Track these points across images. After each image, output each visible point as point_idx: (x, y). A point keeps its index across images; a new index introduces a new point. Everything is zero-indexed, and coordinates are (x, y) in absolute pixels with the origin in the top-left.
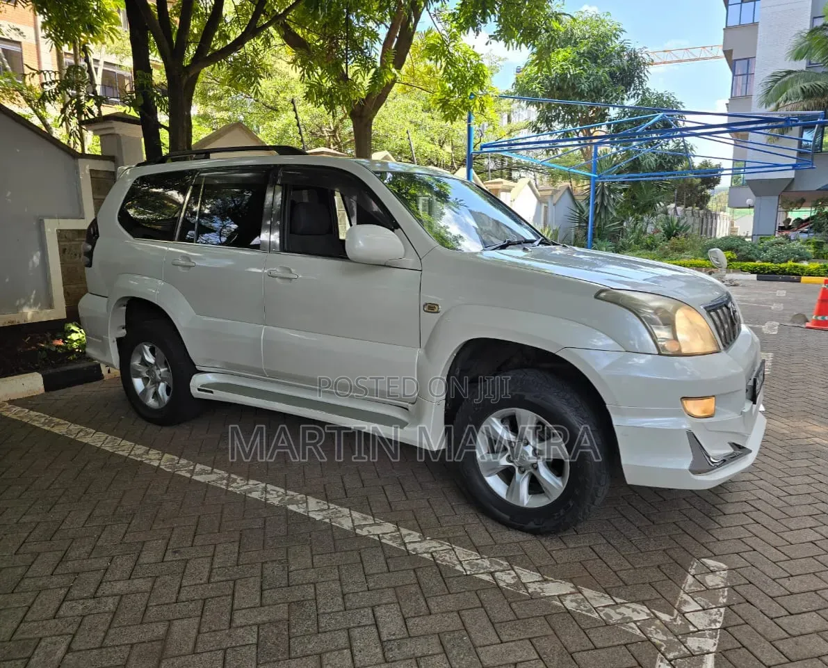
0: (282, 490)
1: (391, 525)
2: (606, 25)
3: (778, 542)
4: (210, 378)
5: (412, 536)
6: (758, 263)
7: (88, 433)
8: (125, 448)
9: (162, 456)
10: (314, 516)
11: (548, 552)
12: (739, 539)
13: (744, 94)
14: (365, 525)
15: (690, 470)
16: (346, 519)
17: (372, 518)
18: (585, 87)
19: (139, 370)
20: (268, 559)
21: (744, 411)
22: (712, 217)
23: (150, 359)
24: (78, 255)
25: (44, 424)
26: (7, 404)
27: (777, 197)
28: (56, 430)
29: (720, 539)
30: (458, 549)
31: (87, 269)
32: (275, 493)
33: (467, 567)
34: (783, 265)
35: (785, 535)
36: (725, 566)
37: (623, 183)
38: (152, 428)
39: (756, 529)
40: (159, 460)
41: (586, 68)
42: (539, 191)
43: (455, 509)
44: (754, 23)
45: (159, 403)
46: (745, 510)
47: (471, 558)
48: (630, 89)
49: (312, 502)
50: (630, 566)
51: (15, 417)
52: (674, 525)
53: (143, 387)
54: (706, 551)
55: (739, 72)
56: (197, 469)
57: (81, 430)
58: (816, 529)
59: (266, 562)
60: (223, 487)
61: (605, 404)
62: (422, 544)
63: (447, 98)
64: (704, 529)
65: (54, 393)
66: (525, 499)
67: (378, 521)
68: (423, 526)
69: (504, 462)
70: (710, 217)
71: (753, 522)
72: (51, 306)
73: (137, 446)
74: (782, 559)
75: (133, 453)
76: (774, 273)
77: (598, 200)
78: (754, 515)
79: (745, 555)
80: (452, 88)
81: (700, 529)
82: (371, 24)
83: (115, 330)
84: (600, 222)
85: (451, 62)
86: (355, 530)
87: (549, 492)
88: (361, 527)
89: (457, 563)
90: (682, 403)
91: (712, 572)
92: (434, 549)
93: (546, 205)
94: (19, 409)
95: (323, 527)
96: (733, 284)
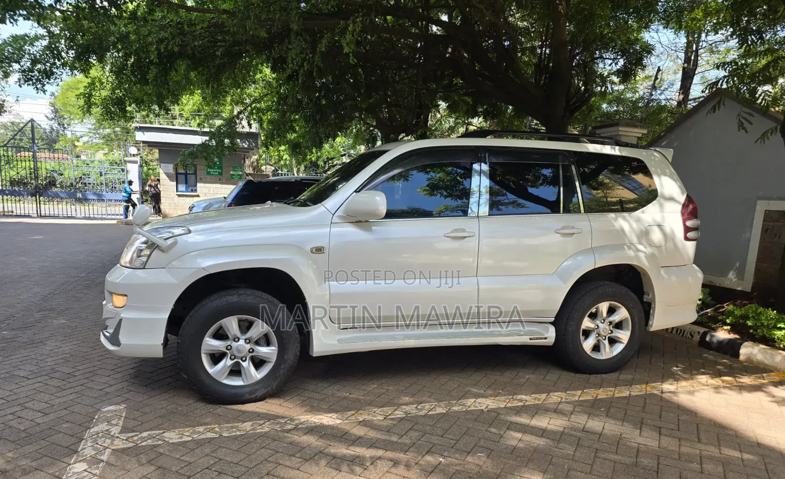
24: (778, 236)
72: (743, 278)
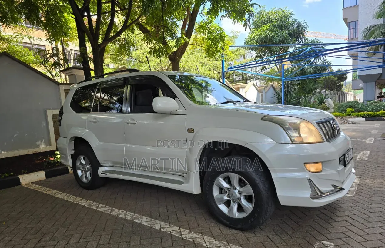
0: (133, 214)
1: (177, 227)
2: (285, 12)
3: (361, 233)
4: (106, 169)
5: (185, 232)
6: (365, 113)
7: (59, 194)
8: (72, 199)
9: (87, 201)
10: (144, 224)
11: (247, 238)
12: (342, 232)
13: (355, 37)
14: (165, 227)
15: (310, 197)
16: (157, 225)
17: (169, 224)
18: (277, 40)
19: (80, 167)
20: (121, 241)
21: (339, 169)
22: (344, 95)
23: (83, 162)
25: (43, 190)
26: (31, 184)
27: (375, 82)
28: (47, 193)
29: (332, 232)
30: (205, 237)
31: (59, 127)
32: (129, 215)
33: (208, 245)
34: (378, 113)
35: (366, 230)
36: (333, 244)
37: (298, 80)
38: (85, 191)
39: (351, 228)
40: (85, 203)
41: (277, 32)
42: (258, 87)
43: (207, 221)
44: (357, 5)
45: (87, 180)
46: (346, 220)
47: (210, 241)
48: (298, 40)
49: (145, 218)
50: (285, 244)
51: (33, 188)
52: (310, 227)
53: (81, 174)
54: (324, 238)
55: (351, 27)
56: (99, 206)
57: (57, 192)
58: (382, 227)
59: (121, 243)
60: (109, 213)
61: (268, 168)
62: (189, 235)
63: (209, 48)
64: (325, 228)
65: (49, 179)
66: (236, 214)
67: (171, 225)
68: (191, 228)
69: (226, 198)
70: (343, 95)
71: (350, 224)
72: (50, 145)
73: (77, 198)
74: (363, 241)
75: (75, 200)
76: (373, 116)
77: (286, 89)
78: (351, 222)
79: (344, 240)
80: (211, 43)
81: (322, 228)
82: (175, 20)
83: (70, 151)
84: (288, 99)
85: (210, 32)
86: (161, 229)
87: (246, 210)
88: (163, 228)
89: (203, 243)
90: (305, 166)
91: (326, 247)
92: (194, 237)
93: (262, 93)
94: (35, 185)
95: (147, 228)
96: (353, 123)
